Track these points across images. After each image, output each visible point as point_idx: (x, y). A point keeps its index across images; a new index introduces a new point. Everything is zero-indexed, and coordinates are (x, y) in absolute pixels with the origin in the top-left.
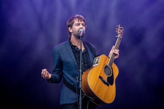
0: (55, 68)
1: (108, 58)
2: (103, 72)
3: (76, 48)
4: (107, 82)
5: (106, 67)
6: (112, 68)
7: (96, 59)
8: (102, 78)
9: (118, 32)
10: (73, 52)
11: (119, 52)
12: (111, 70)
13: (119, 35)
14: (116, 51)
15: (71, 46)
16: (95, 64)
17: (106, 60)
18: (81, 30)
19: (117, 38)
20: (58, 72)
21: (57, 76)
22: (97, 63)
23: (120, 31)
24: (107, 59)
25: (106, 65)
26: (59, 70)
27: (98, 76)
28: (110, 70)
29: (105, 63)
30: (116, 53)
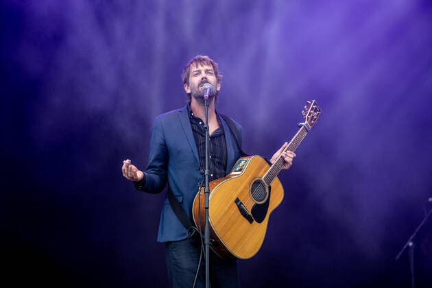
0: (153, 161)
1: (267, 165)
2: (247, 192)
3: (200, 123)
4: (250, 213)
5: (257, 183)
6: (270, 188)
7: (240, 162)
8: (241, 203)
9: (306, 114)
10: (193, 130)
11: (294, 158)
12: (267, 191)
13: (306, 122)
14: (289, 155)
15: (190, 118)
16: (236, 171)
17: (260, 168)
18: (206, 87)
19: (300, 127)
20: (160, 171)
21: (156, 178)
22: (240, 170)
23: (310, 114)
24: (263, 167)
25: (257, 179)
26: (161, 166)
27: (234, 198)
28: (265, 190)
29: (258, 174)
30: (286, 159)
